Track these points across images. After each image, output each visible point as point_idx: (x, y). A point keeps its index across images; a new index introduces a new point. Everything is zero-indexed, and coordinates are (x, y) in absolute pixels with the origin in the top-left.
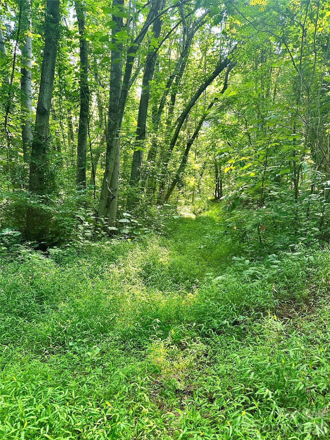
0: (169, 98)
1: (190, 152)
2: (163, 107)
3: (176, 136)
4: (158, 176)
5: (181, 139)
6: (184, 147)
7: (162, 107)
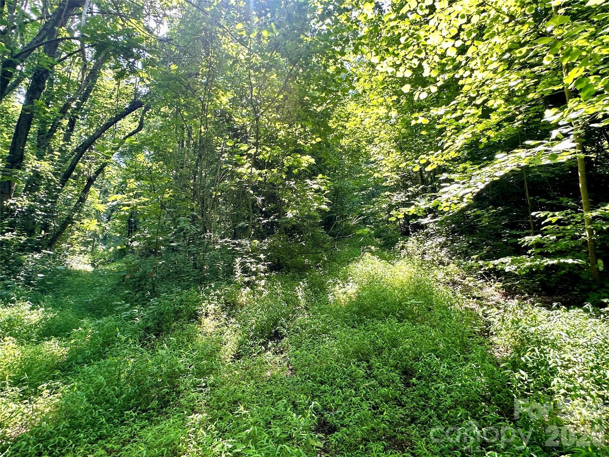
0: (65, 122)
1: (92, 189)
2: (55, 131)
3: (73, 168)
4: (38, 215)
5: (80, 172)
6: (83, 183)
7: (53, 130)
